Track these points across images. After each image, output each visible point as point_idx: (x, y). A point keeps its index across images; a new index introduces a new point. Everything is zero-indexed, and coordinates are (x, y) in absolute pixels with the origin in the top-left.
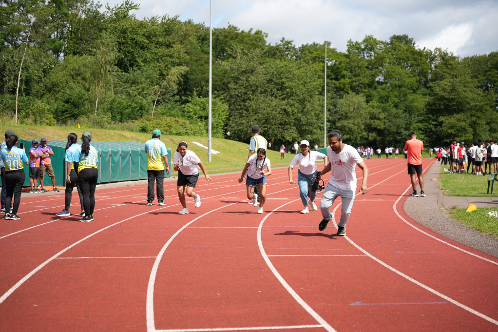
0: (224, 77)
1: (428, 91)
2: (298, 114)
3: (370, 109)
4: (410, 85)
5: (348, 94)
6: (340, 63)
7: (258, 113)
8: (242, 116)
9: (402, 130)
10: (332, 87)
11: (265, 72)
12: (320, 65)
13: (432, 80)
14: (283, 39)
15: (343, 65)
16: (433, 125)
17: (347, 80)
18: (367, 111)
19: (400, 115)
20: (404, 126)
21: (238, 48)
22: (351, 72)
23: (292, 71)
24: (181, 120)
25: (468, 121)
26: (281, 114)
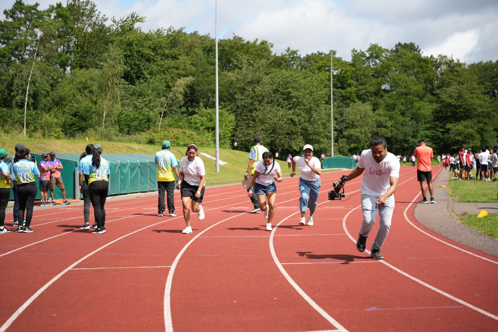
0: (231, 87)
1: (434, 98)
2: (305, 124)
3: (377, 117)
4: (416, 92)
5: (355, 102)
6: (346, 72)
7: (265, 123)
8: (248, 127)
9: (409, 138)
10: (339, 96)
11: (271, 82)
12: (326, 75)
13: (439, 88)
14: (289, 49)
15: (349, 73)
16: (441, 132)
17: (354, 89)
18: (373, 119)
19: (407, 123)
20: (411, 134)
21: (244, 58)
22: (357, 80)
23: (298, 81)
24: (189, 132)
25: (475, 128)
26: (288, 123)
